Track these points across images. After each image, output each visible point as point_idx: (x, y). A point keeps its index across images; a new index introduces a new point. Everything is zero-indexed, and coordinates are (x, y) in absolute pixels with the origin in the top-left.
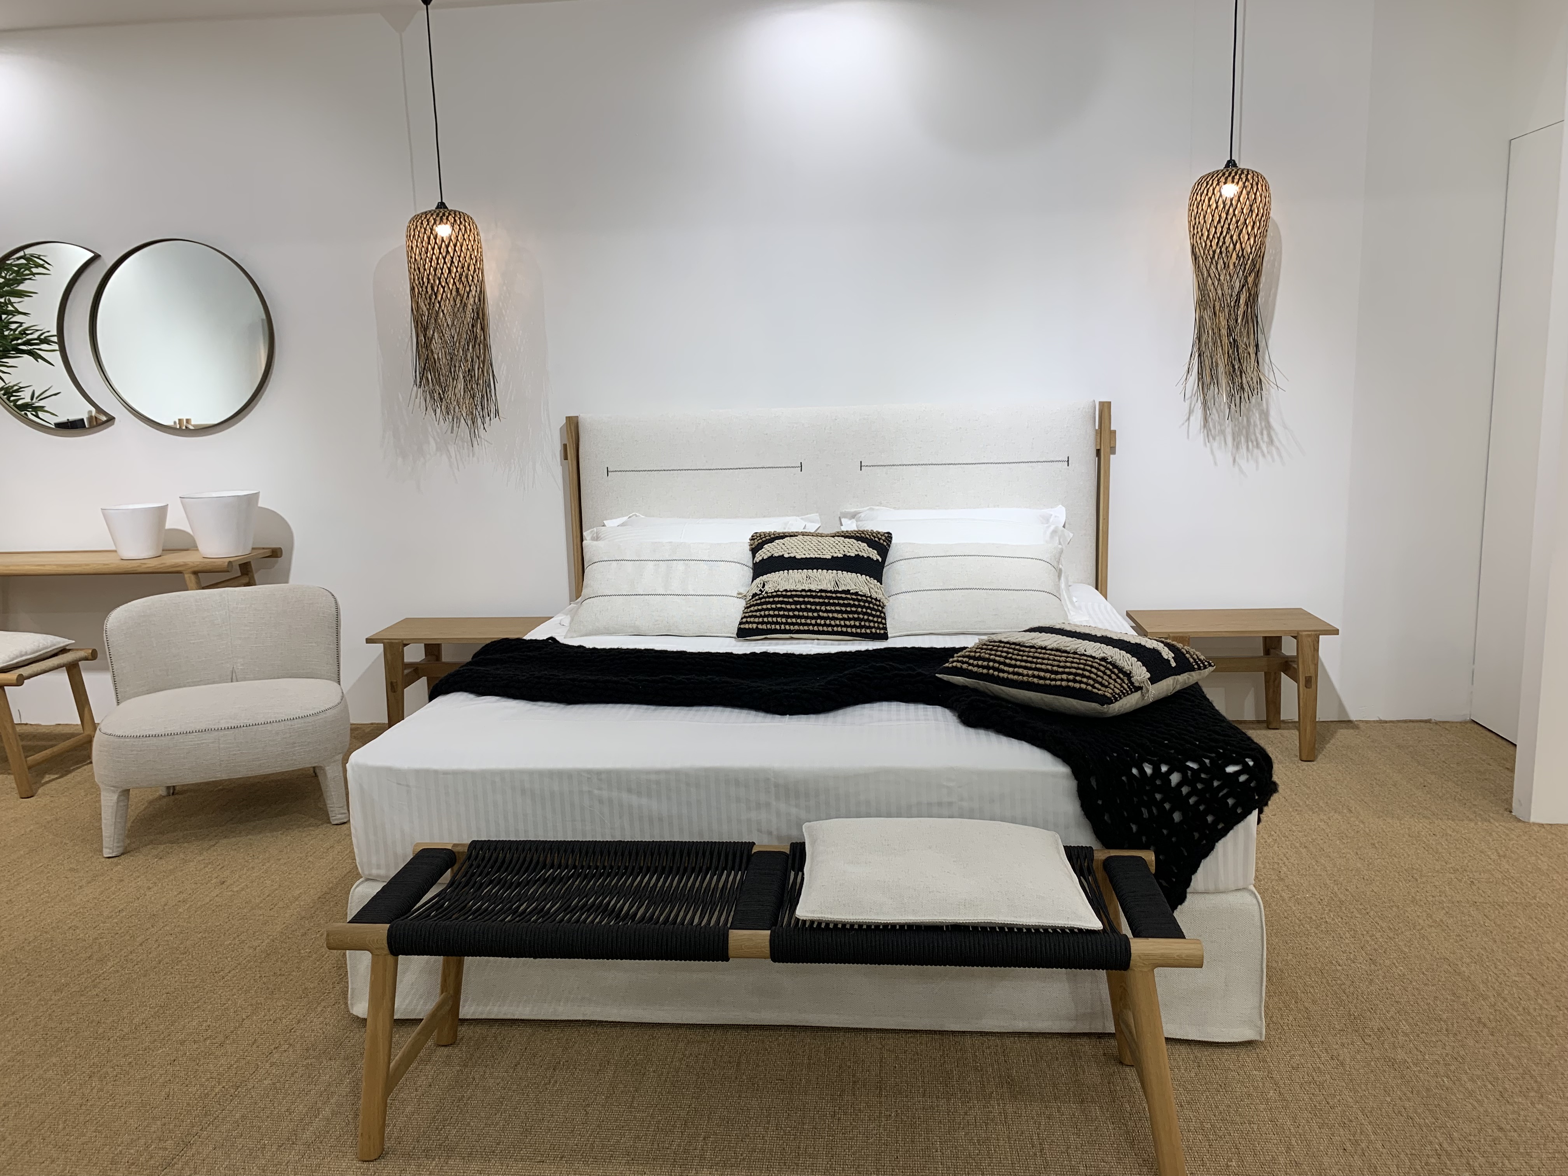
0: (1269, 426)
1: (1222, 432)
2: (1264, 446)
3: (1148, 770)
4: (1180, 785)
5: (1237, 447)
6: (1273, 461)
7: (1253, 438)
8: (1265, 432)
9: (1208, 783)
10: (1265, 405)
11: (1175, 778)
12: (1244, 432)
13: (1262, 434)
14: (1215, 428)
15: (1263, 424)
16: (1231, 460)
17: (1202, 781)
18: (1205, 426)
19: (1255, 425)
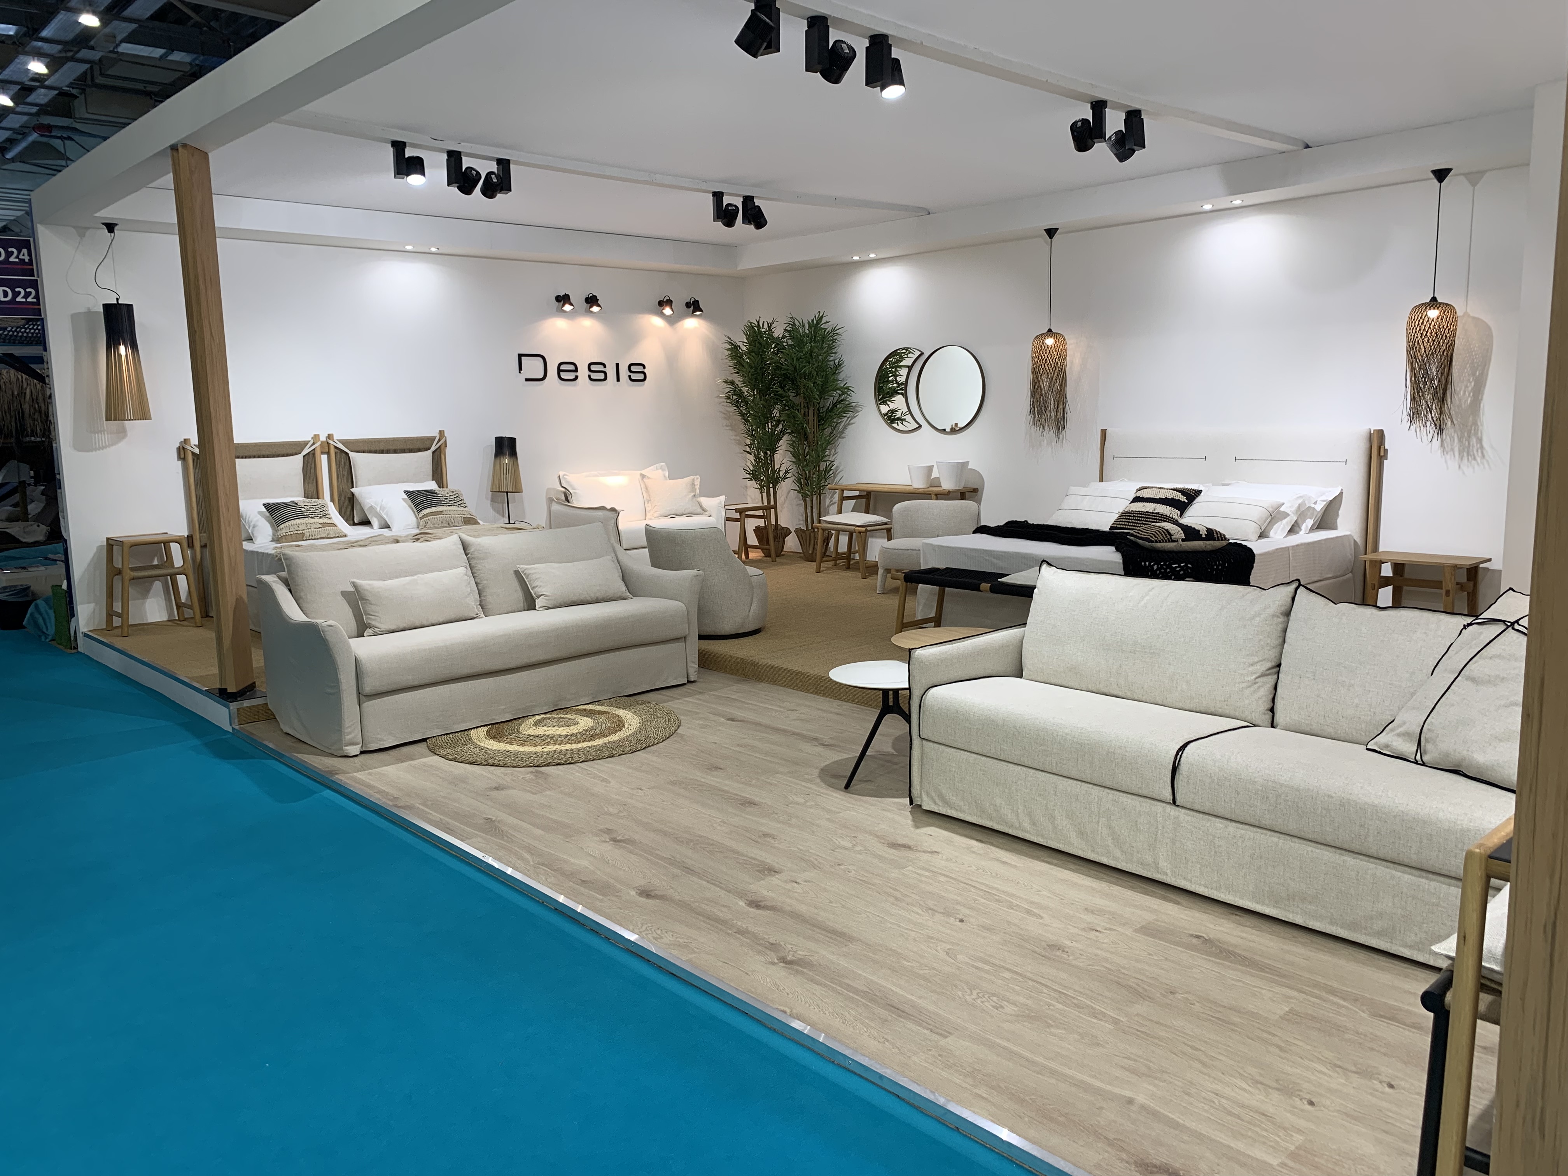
0: (1482, 447)
1: (1452, 450)
2: (1479, 459)
3: (1147, 563)
4: (1157, 570)
5: (1462, 458)
6: (1484, 468)
7: (1472, 453)
8: (1479, 451)
9: (1165, 570)
10: (1479, 434)
11: (1155, 567)
12: (1466, 450)
13: (1477, 451)
14: (1448, 446)
15: (1479, 445)
16: (1457, 466)
17: (1164, 569)
18: (1442, 446)
19: (1473, 446)
